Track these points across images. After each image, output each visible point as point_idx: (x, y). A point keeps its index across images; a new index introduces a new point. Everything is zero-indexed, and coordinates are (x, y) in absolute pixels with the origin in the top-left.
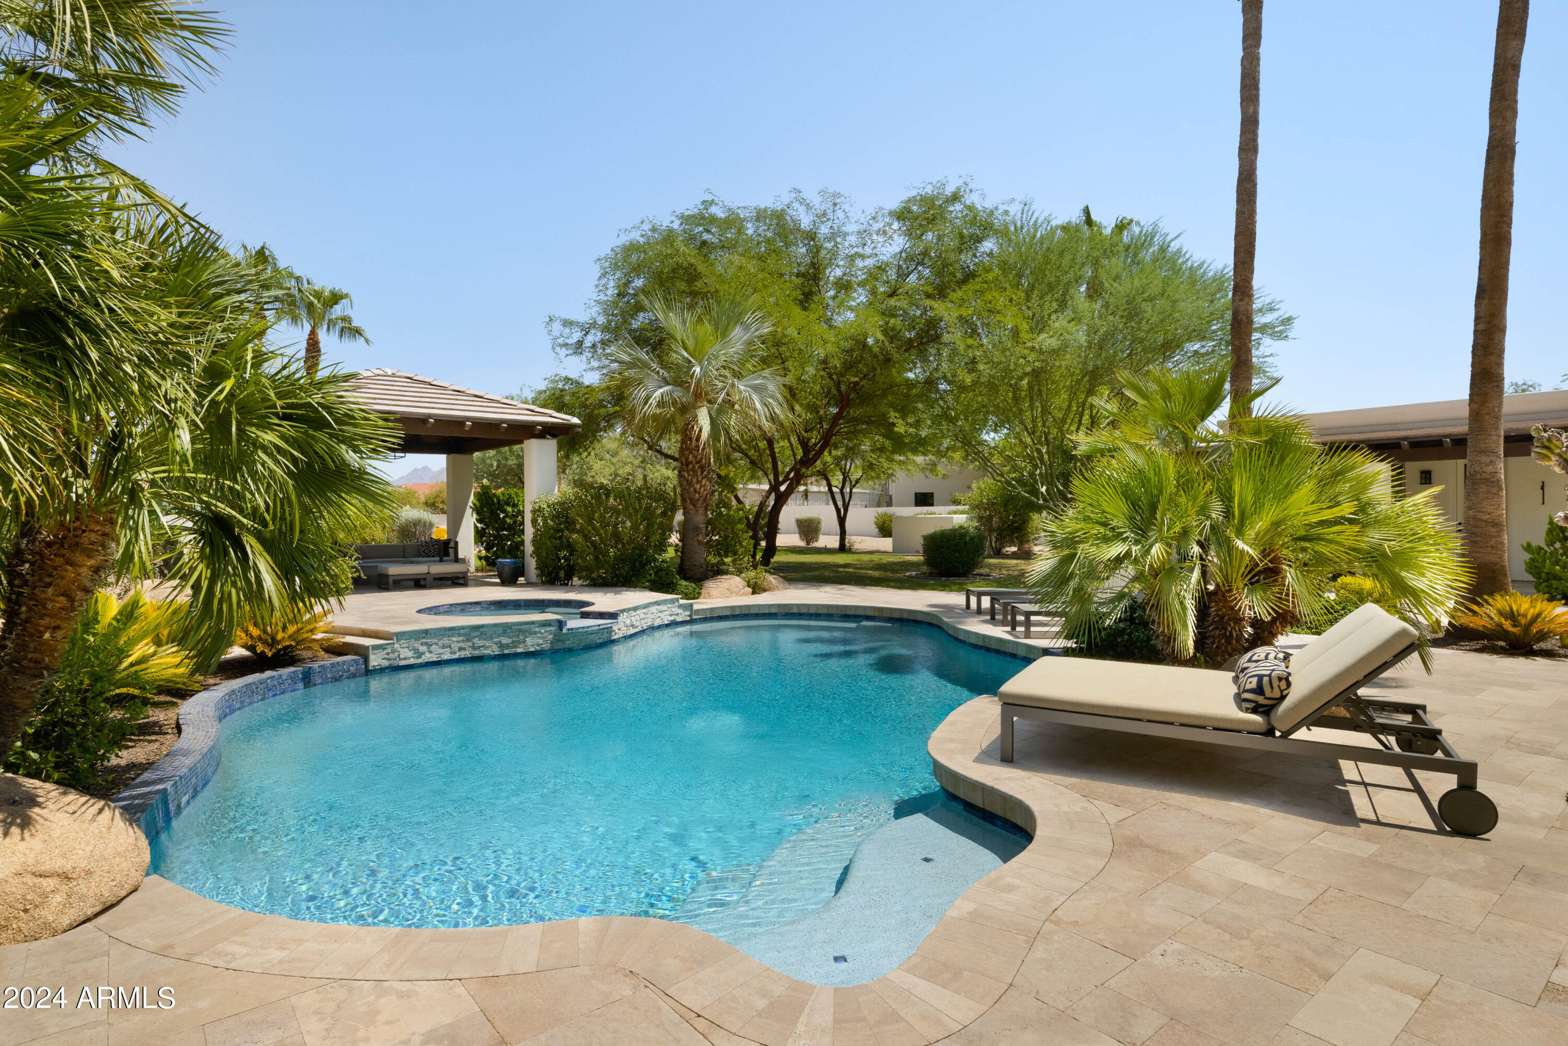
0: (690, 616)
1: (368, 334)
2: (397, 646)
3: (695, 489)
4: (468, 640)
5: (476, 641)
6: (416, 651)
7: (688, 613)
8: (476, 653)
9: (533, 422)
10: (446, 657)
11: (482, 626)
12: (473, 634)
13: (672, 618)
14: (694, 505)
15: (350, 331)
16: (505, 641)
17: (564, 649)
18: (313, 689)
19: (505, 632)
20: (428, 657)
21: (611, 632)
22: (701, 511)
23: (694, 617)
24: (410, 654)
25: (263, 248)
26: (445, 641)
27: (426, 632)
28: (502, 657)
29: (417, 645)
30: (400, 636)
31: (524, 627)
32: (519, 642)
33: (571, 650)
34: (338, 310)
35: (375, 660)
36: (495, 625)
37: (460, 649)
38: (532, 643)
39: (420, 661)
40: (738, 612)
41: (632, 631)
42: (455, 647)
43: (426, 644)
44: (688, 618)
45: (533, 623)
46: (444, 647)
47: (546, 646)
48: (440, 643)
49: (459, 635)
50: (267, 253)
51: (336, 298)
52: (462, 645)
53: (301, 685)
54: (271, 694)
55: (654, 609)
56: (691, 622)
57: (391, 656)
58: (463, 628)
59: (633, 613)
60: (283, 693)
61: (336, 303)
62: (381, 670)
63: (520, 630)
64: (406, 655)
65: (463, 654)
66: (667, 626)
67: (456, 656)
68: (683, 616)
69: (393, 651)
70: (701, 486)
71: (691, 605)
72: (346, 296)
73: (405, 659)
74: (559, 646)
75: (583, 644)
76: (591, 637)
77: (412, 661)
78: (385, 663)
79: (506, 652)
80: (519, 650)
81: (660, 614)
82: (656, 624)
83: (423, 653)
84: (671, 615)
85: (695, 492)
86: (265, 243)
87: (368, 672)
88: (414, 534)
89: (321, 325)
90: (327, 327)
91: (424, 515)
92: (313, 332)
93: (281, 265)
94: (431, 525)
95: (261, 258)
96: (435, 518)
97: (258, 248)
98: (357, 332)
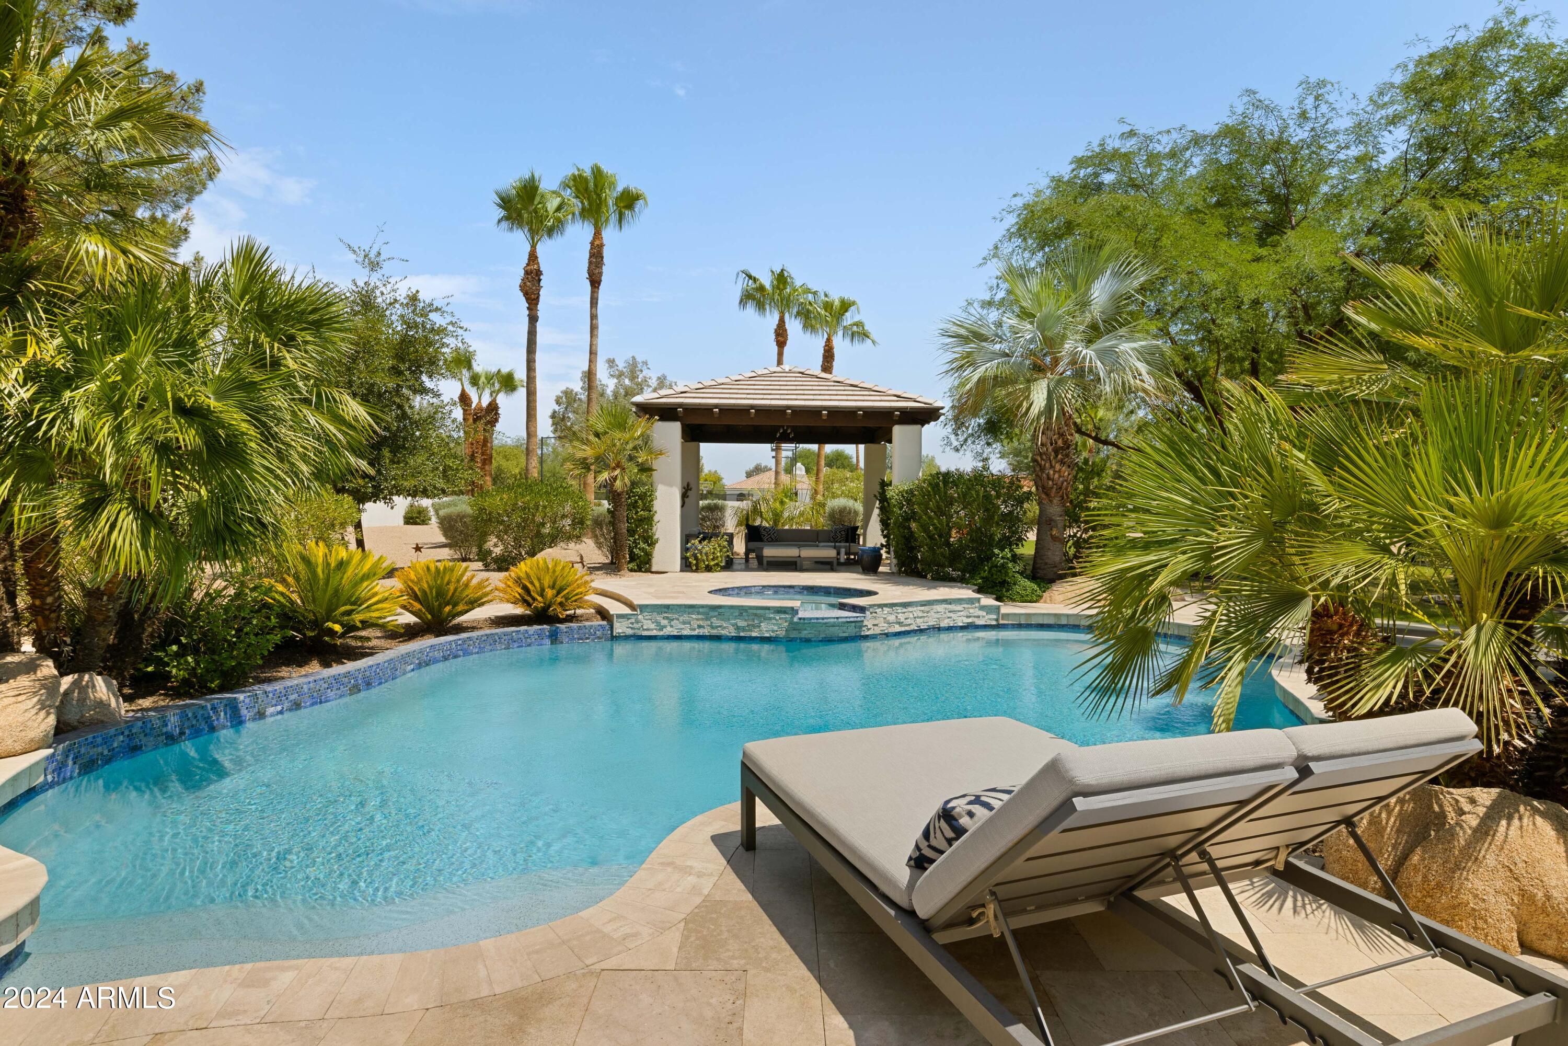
0: (997, 620)
1: (872, 336)
2: (640, 617)
3: (1048, 475)
4: (707, 619)
5: (714, 620)
6: (658, 623)
7: (995, 617)
8: (714, 632)
9: (891, 408)
10: (685, 633)
11: (720, 607)
12: (712, 614)
13: (970, 620)
14: (1047, 495)
15: (859, 333)
16: (741, 623)
17: (801, 639)
18: (559, 646)
19: (741, 614)
20: (668, 631)
21: (861, 627)
22: (1056, 501)
23: (1001, 622)
24: (653, 626)
25: (782, 271)
26: (685, 617)
27: (667, 607)
28: (739, 639)
29: (659, 618)
30: (643, 608)
31: (759, 612)
32: (754, 626)
33: (808, 641)
34: (849, 318)
35: (620, 628)
36: (732, 607)
37: (700, 627)
38: (766, 629)
39: (661, 633)
40: (1064, 621)
41: (898, 628)
42: (695, 624)
43: (667, 618)
44: (994, 623)
45: (768, 608)
46: (684, 623)
47: (782, 633)
48: (681, 619)
49: (699, 613)
50: (786, 275)
51: (846, 306)
52: (701, 623)
53: (548, 642)
54: (516, 645)
55: (940, 608)
56: (998, 627)
57: (635, 625)
58: (702, 606)
59: (900, 610)
60: (529, 645)
61: (846, 311)
62: (627, 638)
63: (756, 615)
64: (648, 626)
65: (701, 632)
66: (963, 628)
67: (695, 633)
68: (990, 619)
69: (637, 622)
70: (1055, 472)
71: (998, 608)
72: (854, 303)
73: (647, 630)
74: (794, 635)
75: (823, 636)
76: (831, 629)
77: (654, 633)
78: (629, 632)
79: (742, 634)
80: (754, 634)
81: (951, 615)
82: (944, 624)
83: (665, 627)
84: (968, 617)
85: (1049, 478)
86: (783, 268)
87: (614, 638)
88: (841, 521)
89: (835, 332)
90: (840, 333)
91: (850, 503)
92: (829, 340)
93: (798, 283)
94: (856, 513)
95: (781, 279)
96: (859, 507)
97: (779, 271)
98: (865, 335)
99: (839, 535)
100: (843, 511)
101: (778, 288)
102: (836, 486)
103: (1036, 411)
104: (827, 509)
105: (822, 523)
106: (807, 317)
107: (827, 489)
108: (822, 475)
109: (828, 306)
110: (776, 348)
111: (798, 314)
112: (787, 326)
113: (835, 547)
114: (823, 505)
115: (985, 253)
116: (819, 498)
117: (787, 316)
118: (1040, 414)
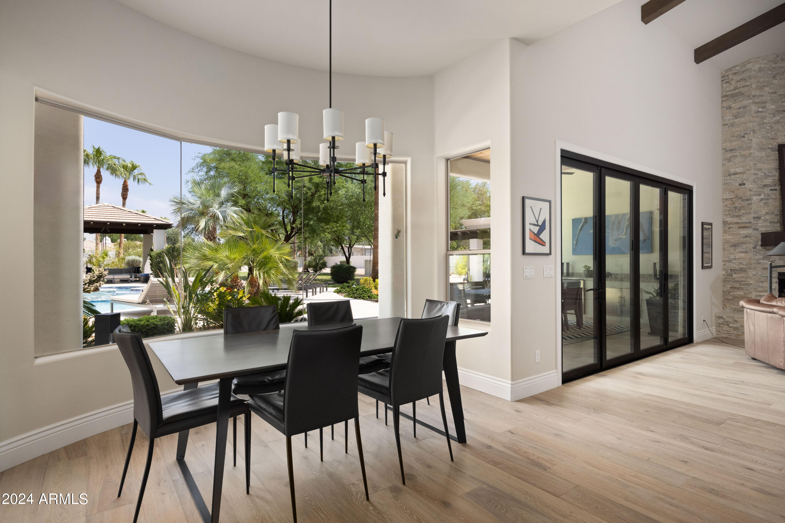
1: (149, 180)
9: (152, 223)
15: (142, 179)
25: (99, 148)
34: (136, 172)
45: (104, 291)
50: (101, 150)
51: (134, 167)
61: (135, 169)
72: (138, 166)
86: (99, 147)
88: (132, 265)
89: (129, 178)
90: (132, 179)
91: (137, 258)
92: (125, 182)
93: (108, 155)
94: (140, 262)
95: (98, 152)
96: (141, 259)
97: (97, 148)
98: (145, 180)
99: (131, 270)
100: (133, 261)
101: (96, 156)
102: (131, 250)
103: (201, 229)
104: (126, 260)
105: (123, 266)
106: (113, 170)
107: (126, 251)
108: (122, 245)
109: (125, 167)
110: (96, 184)
111: (108, 169)
112: (102, 174)
113: (130, 275)
114: (124, 259)
115: (189, 170)
116: (122, 255)
117: (102, 170)
118: (202, 229)
